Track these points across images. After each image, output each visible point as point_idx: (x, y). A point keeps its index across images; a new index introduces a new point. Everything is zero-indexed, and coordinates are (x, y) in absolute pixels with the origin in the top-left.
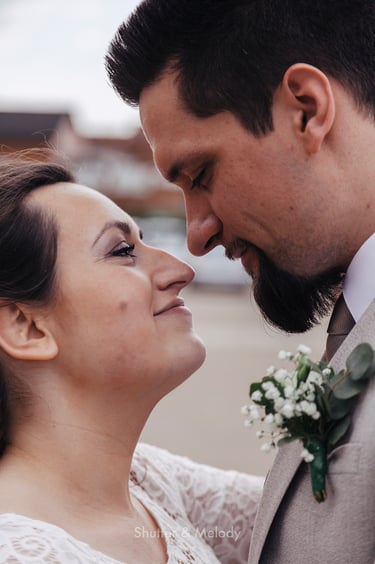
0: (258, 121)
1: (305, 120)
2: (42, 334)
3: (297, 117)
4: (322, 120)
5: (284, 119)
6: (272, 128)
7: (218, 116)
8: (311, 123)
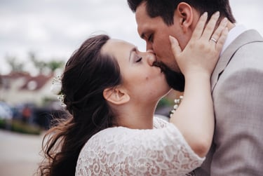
0: (169, 20)
1: (183, 21)
2: (123, 94)
3: (181, 20)
4: (188, 21)
5: (177, 20)
6: (173, 23)
7: (157, 18)
8: (185, 22)
